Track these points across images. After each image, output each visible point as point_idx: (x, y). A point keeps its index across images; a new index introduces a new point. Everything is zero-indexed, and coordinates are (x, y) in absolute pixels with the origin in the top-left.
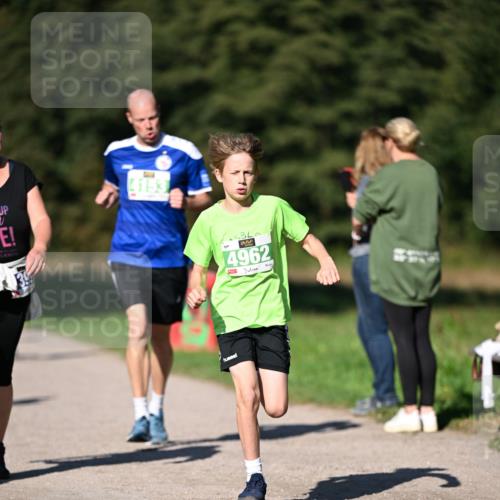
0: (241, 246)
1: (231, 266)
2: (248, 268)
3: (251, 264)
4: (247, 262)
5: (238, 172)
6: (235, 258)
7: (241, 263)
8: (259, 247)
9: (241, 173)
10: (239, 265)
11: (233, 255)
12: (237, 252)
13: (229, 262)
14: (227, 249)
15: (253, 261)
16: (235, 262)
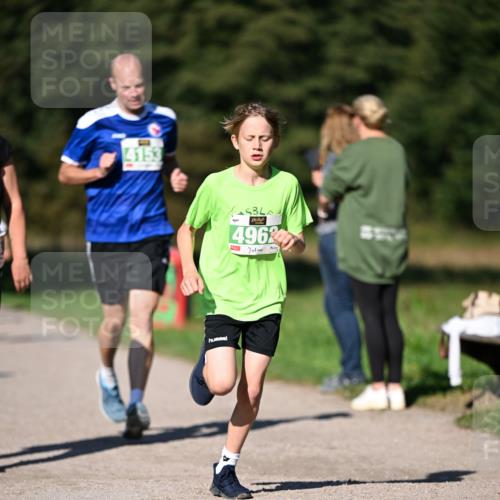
0: (251, 223)
1: (236, 242)
2: (253, 247)
3: (257, 243)
4: (254, 241)
5: (253, 137)
6: (241, 234)
7: (247, 241)
8: (269, 227)
9: (257, 138)
10: (244, 243)
11: (240, 230)
12: (245, 228)
13: (234, 237)
14: (236, 224)
15: (260, 241)
16: (241, 239)
